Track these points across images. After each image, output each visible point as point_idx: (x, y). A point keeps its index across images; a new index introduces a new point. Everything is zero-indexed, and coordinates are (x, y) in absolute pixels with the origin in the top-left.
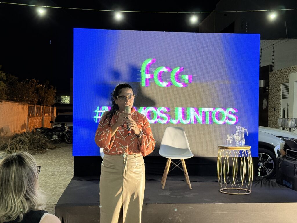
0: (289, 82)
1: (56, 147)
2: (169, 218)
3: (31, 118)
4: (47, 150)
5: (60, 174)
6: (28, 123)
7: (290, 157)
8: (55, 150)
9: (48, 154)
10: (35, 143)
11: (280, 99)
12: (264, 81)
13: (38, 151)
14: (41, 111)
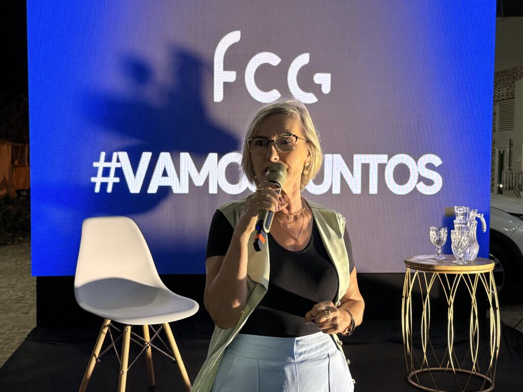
0: (514, 98)
3: (17, 169)
6: (11, 178)
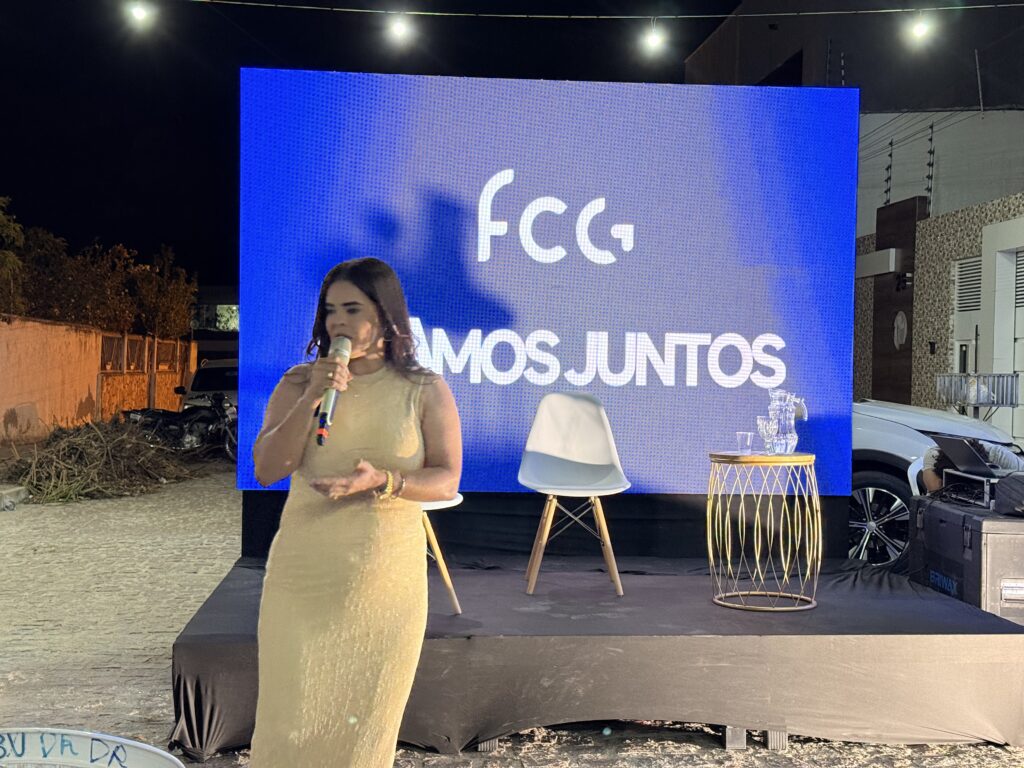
0: (980, 256)
1: (193, 474)
2: (541, 682)
3: (110, 379)
4: (162, 483)
5: (200, 556)
6: (100, 394)
7: (954, 496)
8: (188, 484)
9: (167, 495)
10: (122, 458)
11: (953, 313)
12: (899, 250)
13: (131, 484)
14: (146, 354)
